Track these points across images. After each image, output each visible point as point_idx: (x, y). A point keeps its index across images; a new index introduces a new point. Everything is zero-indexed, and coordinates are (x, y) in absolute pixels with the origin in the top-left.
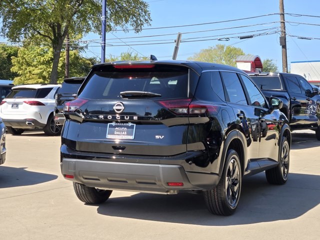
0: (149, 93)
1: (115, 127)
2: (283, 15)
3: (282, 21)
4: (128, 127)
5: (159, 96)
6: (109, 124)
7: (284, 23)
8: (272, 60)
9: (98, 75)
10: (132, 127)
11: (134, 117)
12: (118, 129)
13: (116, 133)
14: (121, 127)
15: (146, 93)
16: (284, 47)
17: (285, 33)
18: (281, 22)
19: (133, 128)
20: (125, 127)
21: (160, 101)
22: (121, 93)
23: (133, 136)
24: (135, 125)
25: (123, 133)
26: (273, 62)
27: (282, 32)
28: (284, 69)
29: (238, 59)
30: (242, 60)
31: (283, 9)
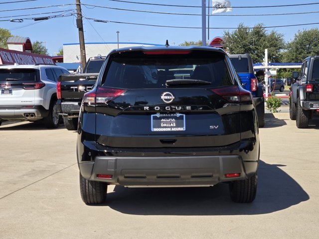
0: (200, 81)
1: (161, 118)
3: (78, 3)
4: (176, 118)
5: (209, 84)
6: (152, 116)
7: (80, 5)
8: (41, 43)
9: (116, 62)
10: (181, 118)
11: (187, 107)
12: (164, 120)
13: (162, 125)
14: (168, 118)
15: (196, 80)
16: (81, 29)
17: (81, 15)
18: (77, 5)
19: (183, 119)
20: (172, 118)
21: (212, 89)
22: (167, 81)
23: (184, 127)
24: (184, 115)
25: (172, 125)
26: (43, 45)
27: (78, 14)
28: (81, 51)
29: (9, 40)
30: (13, 42)
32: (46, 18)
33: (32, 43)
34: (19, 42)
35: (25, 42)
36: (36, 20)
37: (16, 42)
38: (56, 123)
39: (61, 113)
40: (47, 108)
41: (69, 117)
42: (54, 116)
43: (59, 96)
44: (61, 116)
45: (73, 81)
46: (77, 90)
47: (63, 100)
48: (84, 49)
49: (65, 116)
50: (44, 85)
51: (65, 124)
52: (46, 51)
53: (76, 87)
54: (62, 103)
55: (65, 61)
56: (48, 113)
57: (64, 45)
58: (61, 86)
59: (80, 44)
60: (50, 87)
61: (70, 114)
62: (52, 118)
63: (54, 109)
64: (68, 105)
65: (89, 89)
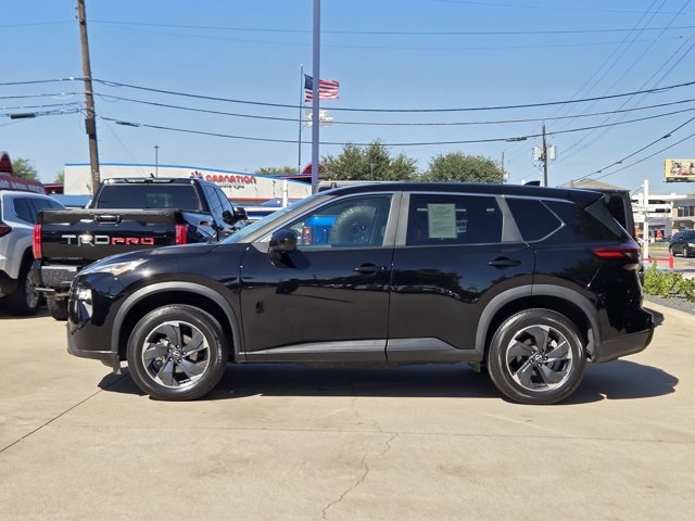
2: (89, 81)
3: (88, 92)
7: (91, 95)
8: (28, 161)
16: (93, 136)
17: (94, 113)
18: (87, 95)
26: (31, 164)
27: (88, 110)
28: (93, 173)
31: (89, 72)
32: (32, 116)
35: (1, 159)
36: (14, 117)
38: (32, 303)
39: (40, 286)
40: (14, 275)
41: (58, 295)
42: (28, 291)
43: (37, 253)
44: (41, 293)
45: (67, 224)
46: (74, 241)
47: (45, 260)
48: (98, 170)
49: (49, 293)
50: (9, 230)
51: (49, 307)
52: (35, 174)
53: (74, 236)
54: (43, 267)
55: (66, 193)
56: (15, 287)
58: (42, 232)
59: (91, 164)
60: (21, 234)
61: (59, 290)
62: (25, 294)
63: (29, 277)
64: (55, 271)
65: (99, 240)
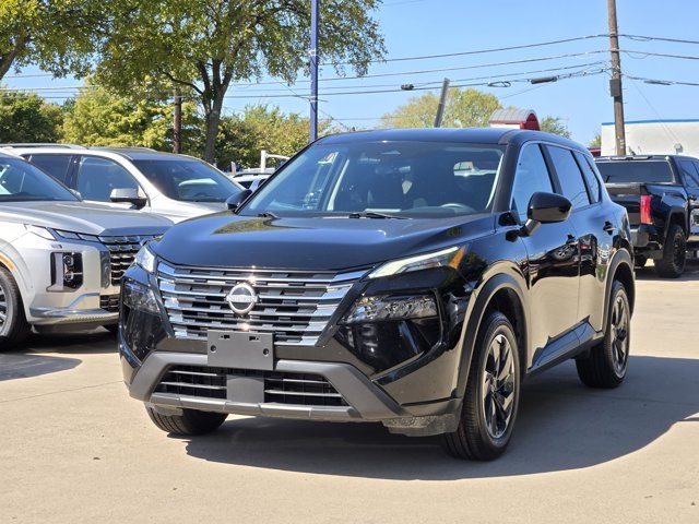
2: (615, 37)
3: (614, 49)
7: (617, 53)
8: (557, 120)
16: (618, 98)
17: (620, 72)
18: (613, 52)
27: (614, 70)
28: (618, 140)
29: (494, 117)
30: (501, 119)
31: (615, 26)
32: (554, 79)
33: (540, 121)
34: (514, 119)
35: (525, 120)
36: (535, 82)
37: (507, 119)
48: (623, 136)
57: (604, 124)
59: (615, 123)
